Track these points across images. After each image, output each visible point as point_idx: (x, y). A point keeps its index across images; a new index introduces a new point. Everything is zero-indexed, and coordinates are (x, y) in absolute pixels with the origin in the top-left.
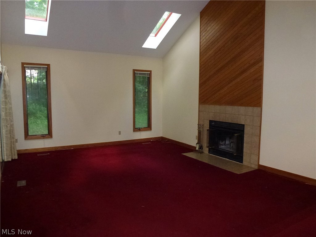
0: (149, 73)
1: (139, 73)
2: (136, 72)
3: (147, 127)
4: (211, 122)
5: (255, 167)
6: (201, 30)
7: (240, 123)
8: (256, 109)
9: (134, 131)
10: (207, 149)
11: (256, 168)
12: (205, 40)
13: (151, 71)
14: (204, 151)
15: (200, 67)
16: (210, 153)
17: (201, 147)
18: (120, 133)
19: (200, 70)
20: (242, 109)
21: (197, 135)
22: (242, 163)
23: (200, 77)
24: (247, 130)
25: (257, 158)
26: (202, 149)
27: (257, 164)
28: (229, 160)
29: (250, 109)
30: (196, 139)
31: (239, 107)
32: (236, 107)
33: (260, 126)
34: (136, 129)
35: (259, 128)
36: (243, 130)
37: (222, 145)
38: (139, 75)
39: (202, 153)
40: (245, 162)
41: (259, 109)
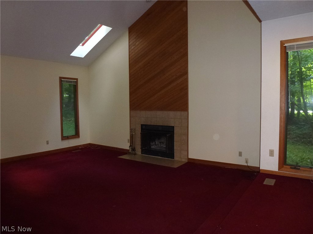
0: (76, 81)
1: (66, 81)
2: (62, 79)
3: (74, 134)
4: (142, 125)
5: (185, 160)
6: (130, 44)
7: (170, 126)
8: (183, 113)
9: (62, 139)
10: (140, 150)
11: (187, 161)
12: (134, 53)
13: (77, 79)
14: (137, 153)
15: (130, 77)
16: (143, 154)
17: (134, 149)
18: (48, 143)
19: (130, 80)
20: (172, 114)
21: (129, 139)
22: (174, 159)
23: (130, 86)
24: (176, 131)
25: (187, 153)
26: (135, 151)
27: (187, 158)
28: (161, 158)
29: (178, 113)
30: (129, 142)
31: (169, 112)
32: (165, 112)
33: (188, 127)
34: (64, 138)
35: (187, 128)
36: (173, 130)
37: (152, 145)
38: (66, 82)
39: (135, 154)
40: (177, 158)
41: (186, 113)
